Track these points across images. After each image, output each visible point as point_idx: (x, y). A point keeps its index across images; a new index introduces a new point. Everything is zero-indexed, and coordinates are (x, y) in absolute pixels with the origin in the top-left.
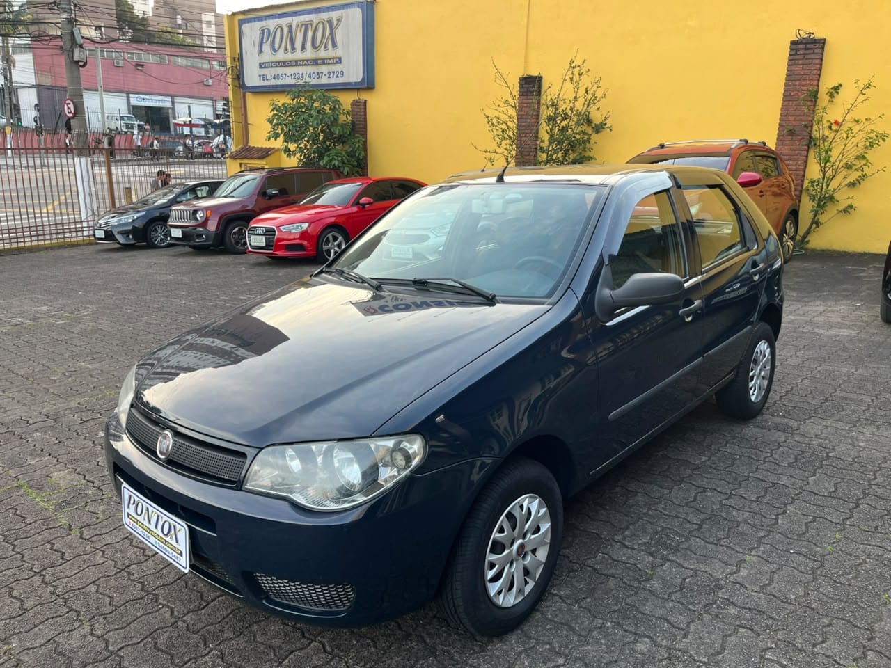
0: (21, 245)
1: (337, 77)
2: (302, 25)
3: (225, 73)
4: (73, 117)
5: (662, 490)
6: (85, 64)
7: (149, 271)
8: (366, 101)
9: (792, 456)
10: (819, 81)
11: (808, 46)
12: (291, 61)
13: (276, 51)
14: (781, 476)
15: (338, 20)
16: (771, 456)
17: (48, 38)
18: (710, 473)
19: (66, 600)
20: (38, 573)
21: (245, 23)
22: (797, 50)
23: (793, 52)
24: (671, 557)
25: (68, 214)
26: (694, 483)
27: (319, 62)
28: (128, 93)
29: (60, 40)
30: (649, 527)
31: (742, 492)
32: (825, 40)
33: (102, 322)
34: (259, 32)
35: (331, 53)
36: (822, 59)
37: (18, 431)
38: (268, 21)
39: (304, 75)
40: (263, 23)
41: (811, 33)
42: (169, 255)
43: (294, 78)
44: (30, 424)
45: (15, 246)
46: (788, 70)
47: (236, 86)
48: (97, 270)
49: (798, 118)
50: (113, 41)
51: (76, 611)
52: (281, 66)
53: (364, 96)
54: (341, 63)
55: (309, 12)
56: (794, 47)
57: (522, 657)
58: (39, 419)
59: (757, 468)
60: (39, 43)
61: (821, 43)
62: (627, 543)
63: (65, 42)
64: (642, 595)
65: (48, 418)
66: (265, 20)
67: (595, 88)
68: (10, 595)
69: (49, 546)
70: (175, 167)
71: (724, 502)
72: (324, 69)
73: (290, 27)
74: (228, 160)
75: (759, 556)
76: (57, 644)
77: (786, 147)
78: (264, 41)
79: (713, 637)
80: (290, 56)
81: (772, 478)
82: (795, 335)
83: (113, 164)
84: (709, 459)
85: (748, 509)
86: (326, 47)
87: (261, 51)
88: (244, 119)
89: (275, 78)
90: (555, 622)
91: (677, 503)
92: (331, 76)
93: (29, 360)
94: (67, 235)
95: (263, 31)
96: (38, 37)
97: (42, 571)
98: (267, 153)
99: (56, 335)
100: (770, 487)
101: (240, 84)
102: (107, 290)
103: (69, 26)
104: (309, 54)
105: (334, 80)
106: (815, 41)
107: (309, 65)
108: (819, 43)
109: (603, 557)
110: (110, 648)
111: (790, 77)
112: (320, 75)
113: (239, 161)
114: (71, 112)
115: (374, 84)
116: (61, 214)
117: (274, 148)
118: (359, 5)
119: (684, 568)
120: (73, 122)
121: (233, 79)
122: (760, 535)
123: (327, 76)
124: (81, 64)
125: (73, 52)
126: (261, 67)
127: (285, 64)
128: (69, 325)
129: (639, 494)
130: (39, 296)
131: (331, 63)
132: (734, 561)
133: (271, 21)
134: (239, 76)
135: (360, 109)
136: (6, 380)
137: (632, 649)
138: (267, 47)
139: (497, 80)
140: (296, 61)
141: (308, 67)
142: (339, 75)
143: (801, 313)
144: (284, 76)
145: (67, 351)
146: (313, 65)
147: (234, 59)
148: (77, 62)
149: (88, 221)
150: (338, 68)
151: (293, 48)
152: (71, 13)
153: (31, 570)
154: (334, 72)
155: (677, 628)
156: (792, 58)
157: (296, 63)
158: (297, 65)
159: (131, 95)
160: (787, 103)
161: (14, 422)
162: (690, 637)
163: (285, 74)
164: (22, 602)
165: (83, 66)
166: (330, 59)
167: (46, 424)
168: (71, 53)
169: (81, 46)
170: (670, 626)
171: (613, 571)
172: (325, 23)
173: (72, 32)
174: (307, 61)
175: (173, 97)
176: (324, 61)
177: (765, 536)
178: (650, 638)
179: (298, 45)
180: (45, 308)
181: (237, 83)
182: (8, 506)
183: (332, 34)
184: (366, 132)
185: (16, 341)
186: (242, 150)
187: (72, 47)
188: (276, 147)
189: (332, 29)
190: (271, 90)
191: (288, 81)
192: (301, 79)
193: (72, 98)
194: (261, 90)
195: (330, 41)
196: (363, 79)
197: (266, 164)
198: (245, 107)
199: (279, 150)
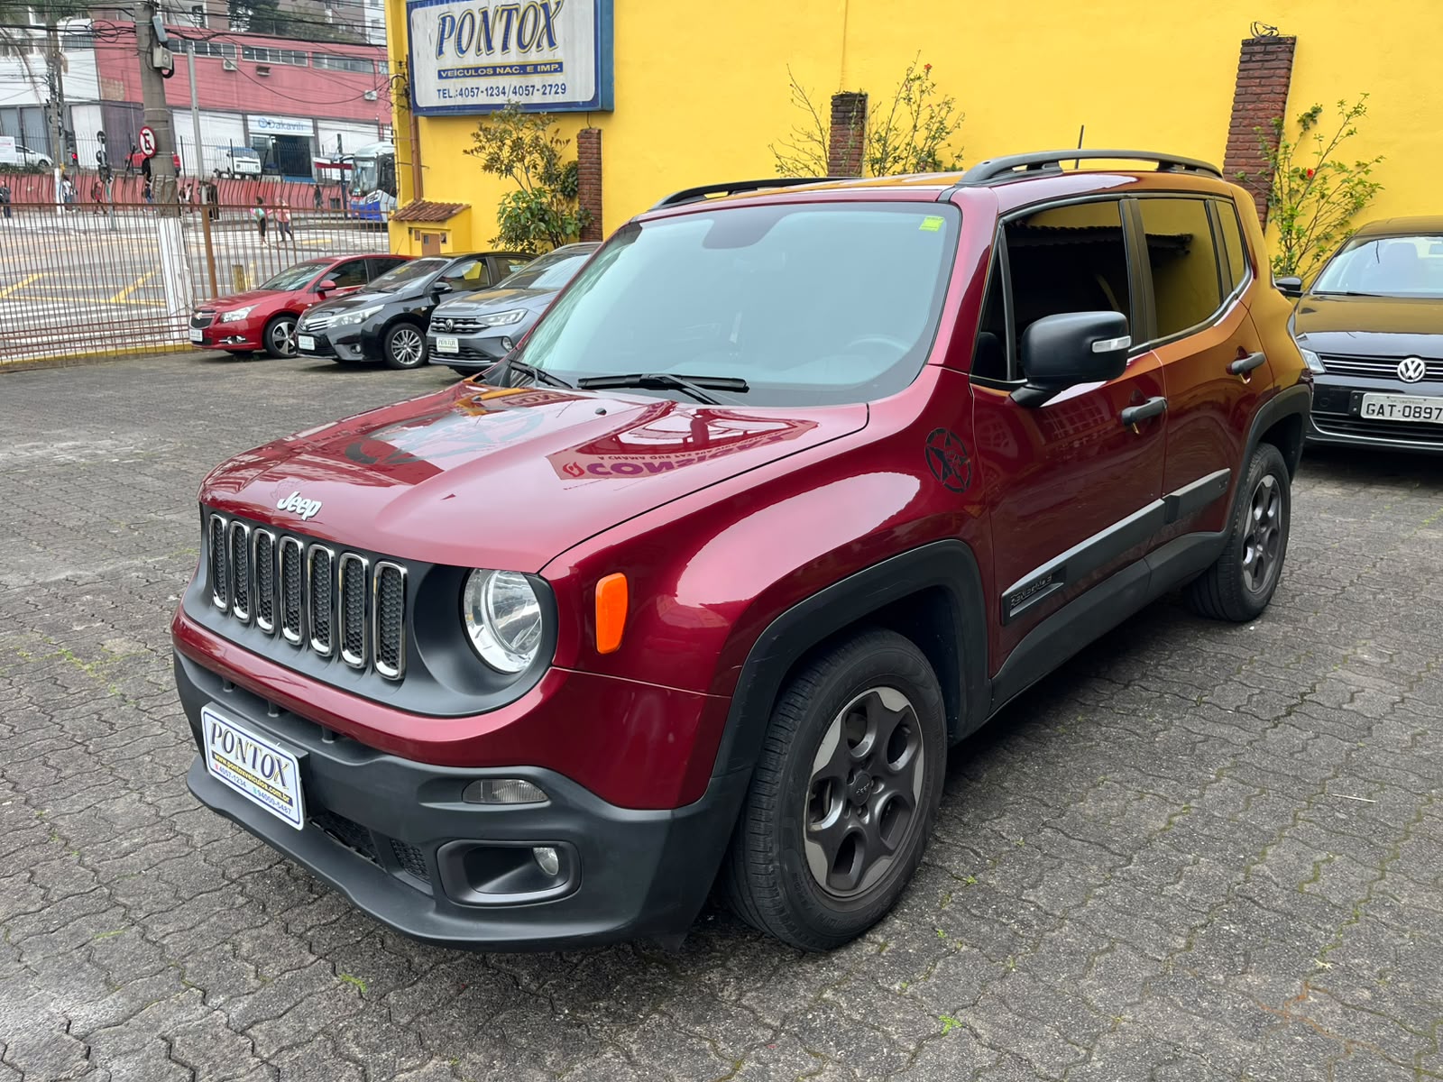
1: (556, 93)
2: (503, 11)
3: (386, 86)
4: (154, 155)
6: (171, 73)
7: (265, 392)
8: (600, 131)
10: (1285, 103)
11: (1269, 48)
12: (486, 68)
13: (463, 52)
15: (558, 3)
17: (114, 32)
19: (113, 770)
20: (80, 743)
21: (416, 7)
22: (1253, 54)
23: (1247, 57)
27: (528, 69)
28: (244, 114)
29: (132, 35)
32: (1294, 39)
33: (188, 461)
34: (439, 21)
35: (546, 55)
36: (1290, 70)
37: (62, 594)
38: (451, 4)
39: (507, 90)
40: (444, 7)
41: (1272, 28)
43: (492, 95)
46: (1238, 86)
47: (403, 107)
48: (186, 389)
49: (1252, 161)
50: (214, 36)
51: (124, 780)
52: (471, 76)
53: (596, 124)
54: (561, 71)
56: (1247, 49)
60: (99, 40)
61: (1288, 45)
63: (139, 39)
65: (103, 577)
67: (943, 113)
68: (45, 763)
69: (95, 717)
70: (316, 233)
72: (536, 80)
73: (485, 14)
74: (391, 222)
78: (446, 36)
80: (485, 60)
86: (538, 46)
87: (440, 52)
88: (415, 160)
89: (461, 95)
92: (547, 91)
93: (82, 509)
94: (148, 338)
95: (444, 20)
96: (99, 30)
97: (85, 741)
98: (450, 212)
99: (121, 478)
101: (409, 103)
102: (199, 418)
103: (147, 14)
104: (514, 56)
105: (550, 99)
106: (1279, 41)
107: (513, 74)
108: (1285, 43)
111: (1241, 99)
112: (531, 89)
113: (407, 225)
114: (150, 148)
115: (611, 103)
116: (139, 307)
117: (461, 205)
120: (152, 163)
121: (400, 95)
123: (542, 91)
124: (165, 72)
125: (152, 54)
126: (440, 77)
127: (477, 72)
128: (141, 464)
130: (100, 426)
131: (547, 72)
133: (456, 4)
134: (408, 92)
135: (591, 144)
136: (49, 534)
138: (449, 45)
139: (795, 99)
140: (494, 68)
141: (513, 77)
142: (560, 90)
144: (476, 91)
145: (135, 499)
146: (519, 74)
147: (400, 63)
148: (159, 70)
149: (178, 317)
150: (557, 78)
151: (489, 47)
153: (72, 740)
154: (551, 86)
156: (1243, 66)
157: (494, 71)
158: (495, 74)
159: (249, 117)
160: (1235, 136)
163: (478, 88)
164: (59, 770)
165: (168, 76)
166: (545, 65)
167: (100, 586)
168: (149, 55)
172: (538, 7)
173: (152, 22)
174: (511, 67)
175: (315, 119)
176: (535, 69)
179: (497, 42)
181: (404, 101)
182: (46, 676)
183: (548, 26)
184: (600, 180)
185: (65, 485)
186: (413, 208)
187: (151, 45)
188: (464, 203)
189: (548, 18)
190: (455, 112)
191: (482, 99)
192: (501, 95)
193: (152, 125)
194: (441, 113)
195: (545, 37)
196: (596, 95)
197: (449, 230)
198: (417, 140)
199: (469, 207)
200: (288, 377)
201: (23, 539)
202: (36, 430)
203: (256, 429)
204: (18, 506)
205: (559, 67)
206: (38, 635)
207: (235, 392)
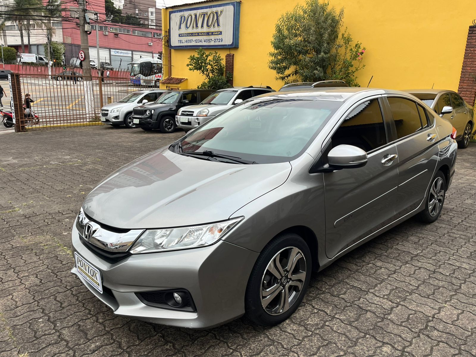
0: (55, 125)
1: (219, 42)
2: (202, 14)
4: (84, 60)
5: (396, 267)
6: (90, 33)
7: (120, 140)
8: (233, 54)
9: (469, 253)
12: (195, 33)
13: (188, 28)
14: (463, 263)
15: (221, 12)
16: (457, 252)
17: (72, 19)
18: (423, 259)
19: (84, 304)
20: (69, 289)
21: (172, 13)
22: (473, 31)
23: (471, 32)
24: (402, 303)
25: (79, 110)
26: (413, 264)
27: (210, 33)
28: (110, 49)
29: (78, 20)
30: (389, 286)
31: (441, 270)
34: (180, 18)
35: (216, 29)
37: (57, 218)
38: (184, 12)
39: (202, 41)
40: (182, 13)
42: (129, 133)
43: (197, 42)
44: (64, 215)
45: (52, 125)
46: (467, 42)
47: (166, 46)
48: (93, 139)
49: (472, 68)
51: (89, 310)
52: (190, 36)
53: (232, 52)
54: (221, 34)
55: (206, 7)
56: (472, 29)
57: (321, 349)
58: (68, 213)
59: (449, 258)
60: (67, 21)
62: (377, 294)
63: (80, 21)
64: (386, 322)
65: (72, 212)
66: (183, 11)
68: (55, 299)
71: (431, 276)
72: (212, 37)
73: (196, 15)
74: (160, 84)
75: (450, 305)
76: (79, 326)
77: (465, 84)
78: (182, 23)
79: (426, 346)
80: (195, 31)
81: (458, 264)
82: (469, 187)
83: (103, 85)
84: (422, 252)
85: (445, 280)
86: (214, 26)
87: (180, 28)
88: (169, 64)
89: (186, 42)
90: (339, 333)
91: (404, 274)
92: (216, 41)
93: (62, 183)
94: (79, 121)
95: (182, 17)
96: (67, 18)
97: (71, 288)
98: (181, 81)
100: (457, 269)
102: (99, 149)
103: (83, 13)
104: (205, 29)
105: (217, 44)
107: (205, 35)
109: (364, 301)
110: (107, 329)
111: (468, 46)
112: (210, 40)
113: (166, 85)
114: (83, 58)
115: (238, 46)
116: (76, 110)
117: (184, 79)
118: (233, 4)
119: (409, 309)
120: (83, 63)
121: (166, 42)
122: (451, 294)
123: (214, 41)
124: (88, 33)
125: (84, 26)
126: (179, 36)
127: (192, 34)
128: (81, 166)
129: (382, 268)
130: (66, 151)
131: (216, 35)
132: (437, 307)
133: (186, 12)
134: (168, 41)
135: (230, 60)
136: (51, 192)
137: (381, 350)
138: (183, 26)
140: (198, 33)
142: (220, 41)
143: (473, 175)
144: (191, 41)
145: (80, 179)
147: (166, 31)
148: (86, 32)
149: (89, 114)
150: (219, 37)
151: (197, 26)
152: (84, 6)
153: (66, 287)
154: (217, 39)
155: (405, 340)
156: (470, 35)
157: (198, 34)
158: (198, 35)
159: (111, 50)
160: (466, 60)
161: (55, 213)
162: (413, 346)
163: (192, 40)
164: (61, 304)
166: (216, 32)
167: (71, 215)
168: (83, 27)
169: (89, 23)
170: (402, 339)
171: (369, 308)
172: (214, 13)
173: (85, 16)
174: (204, 33)
175: (132, 51)
176: (212, 34)
177: (454, 295)
178: (391, 345)
179: (200, 24)
180: (69, 157)
181: (167, 44)
182: (53, 255)
183: (217, 19)
184: (233, 71)
185: (55, 173)
186: (168, 79)
187: (84, 24)
188: (186, 78)
189: (217, 17)
190: (184, 48)
191: (193, 44)
192: (200, 42)
193: (83, 50)
194: (179, 48)
195: (216, 24)
196: (233, 43)
197: (180, 87)
198: (170, 57)
199: (187, 79)
200: (127, 135)
201: (41, 194)
202: (43, 152)
203: (119, 154)
204: (39, 181)
205: (221, 33)
206: (49, 236)
207: (110, 140)
